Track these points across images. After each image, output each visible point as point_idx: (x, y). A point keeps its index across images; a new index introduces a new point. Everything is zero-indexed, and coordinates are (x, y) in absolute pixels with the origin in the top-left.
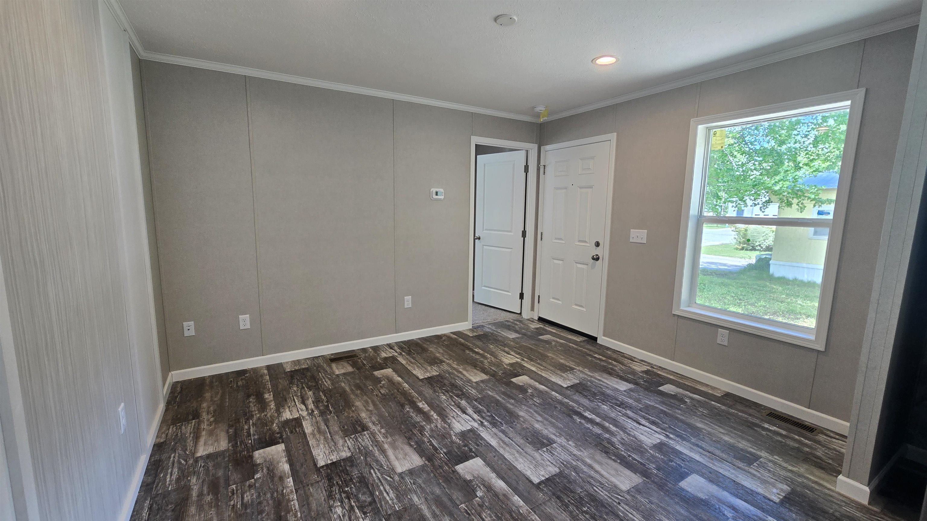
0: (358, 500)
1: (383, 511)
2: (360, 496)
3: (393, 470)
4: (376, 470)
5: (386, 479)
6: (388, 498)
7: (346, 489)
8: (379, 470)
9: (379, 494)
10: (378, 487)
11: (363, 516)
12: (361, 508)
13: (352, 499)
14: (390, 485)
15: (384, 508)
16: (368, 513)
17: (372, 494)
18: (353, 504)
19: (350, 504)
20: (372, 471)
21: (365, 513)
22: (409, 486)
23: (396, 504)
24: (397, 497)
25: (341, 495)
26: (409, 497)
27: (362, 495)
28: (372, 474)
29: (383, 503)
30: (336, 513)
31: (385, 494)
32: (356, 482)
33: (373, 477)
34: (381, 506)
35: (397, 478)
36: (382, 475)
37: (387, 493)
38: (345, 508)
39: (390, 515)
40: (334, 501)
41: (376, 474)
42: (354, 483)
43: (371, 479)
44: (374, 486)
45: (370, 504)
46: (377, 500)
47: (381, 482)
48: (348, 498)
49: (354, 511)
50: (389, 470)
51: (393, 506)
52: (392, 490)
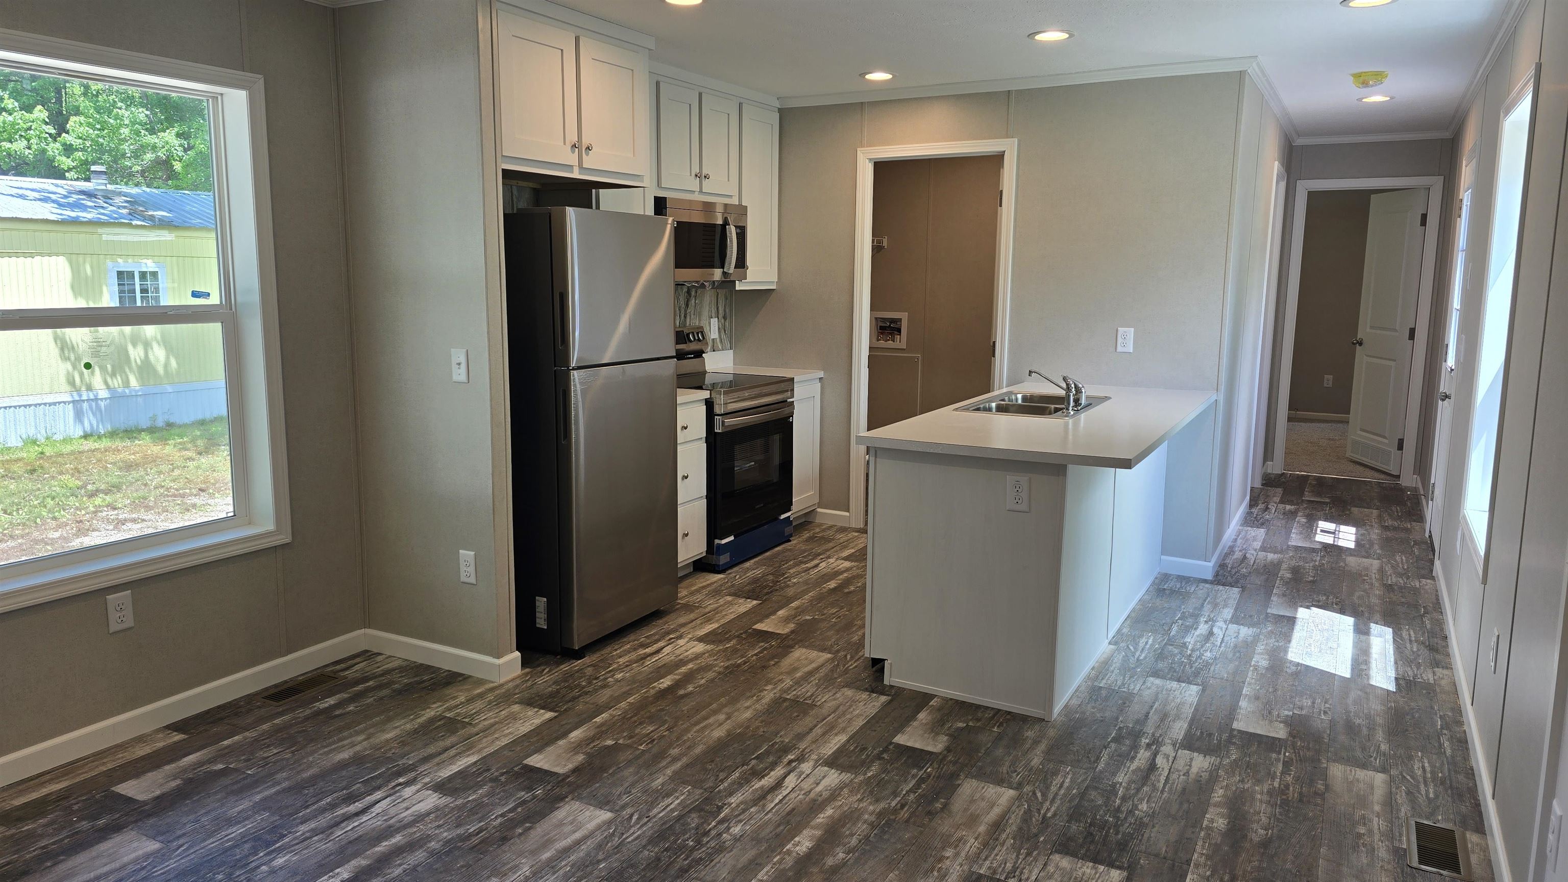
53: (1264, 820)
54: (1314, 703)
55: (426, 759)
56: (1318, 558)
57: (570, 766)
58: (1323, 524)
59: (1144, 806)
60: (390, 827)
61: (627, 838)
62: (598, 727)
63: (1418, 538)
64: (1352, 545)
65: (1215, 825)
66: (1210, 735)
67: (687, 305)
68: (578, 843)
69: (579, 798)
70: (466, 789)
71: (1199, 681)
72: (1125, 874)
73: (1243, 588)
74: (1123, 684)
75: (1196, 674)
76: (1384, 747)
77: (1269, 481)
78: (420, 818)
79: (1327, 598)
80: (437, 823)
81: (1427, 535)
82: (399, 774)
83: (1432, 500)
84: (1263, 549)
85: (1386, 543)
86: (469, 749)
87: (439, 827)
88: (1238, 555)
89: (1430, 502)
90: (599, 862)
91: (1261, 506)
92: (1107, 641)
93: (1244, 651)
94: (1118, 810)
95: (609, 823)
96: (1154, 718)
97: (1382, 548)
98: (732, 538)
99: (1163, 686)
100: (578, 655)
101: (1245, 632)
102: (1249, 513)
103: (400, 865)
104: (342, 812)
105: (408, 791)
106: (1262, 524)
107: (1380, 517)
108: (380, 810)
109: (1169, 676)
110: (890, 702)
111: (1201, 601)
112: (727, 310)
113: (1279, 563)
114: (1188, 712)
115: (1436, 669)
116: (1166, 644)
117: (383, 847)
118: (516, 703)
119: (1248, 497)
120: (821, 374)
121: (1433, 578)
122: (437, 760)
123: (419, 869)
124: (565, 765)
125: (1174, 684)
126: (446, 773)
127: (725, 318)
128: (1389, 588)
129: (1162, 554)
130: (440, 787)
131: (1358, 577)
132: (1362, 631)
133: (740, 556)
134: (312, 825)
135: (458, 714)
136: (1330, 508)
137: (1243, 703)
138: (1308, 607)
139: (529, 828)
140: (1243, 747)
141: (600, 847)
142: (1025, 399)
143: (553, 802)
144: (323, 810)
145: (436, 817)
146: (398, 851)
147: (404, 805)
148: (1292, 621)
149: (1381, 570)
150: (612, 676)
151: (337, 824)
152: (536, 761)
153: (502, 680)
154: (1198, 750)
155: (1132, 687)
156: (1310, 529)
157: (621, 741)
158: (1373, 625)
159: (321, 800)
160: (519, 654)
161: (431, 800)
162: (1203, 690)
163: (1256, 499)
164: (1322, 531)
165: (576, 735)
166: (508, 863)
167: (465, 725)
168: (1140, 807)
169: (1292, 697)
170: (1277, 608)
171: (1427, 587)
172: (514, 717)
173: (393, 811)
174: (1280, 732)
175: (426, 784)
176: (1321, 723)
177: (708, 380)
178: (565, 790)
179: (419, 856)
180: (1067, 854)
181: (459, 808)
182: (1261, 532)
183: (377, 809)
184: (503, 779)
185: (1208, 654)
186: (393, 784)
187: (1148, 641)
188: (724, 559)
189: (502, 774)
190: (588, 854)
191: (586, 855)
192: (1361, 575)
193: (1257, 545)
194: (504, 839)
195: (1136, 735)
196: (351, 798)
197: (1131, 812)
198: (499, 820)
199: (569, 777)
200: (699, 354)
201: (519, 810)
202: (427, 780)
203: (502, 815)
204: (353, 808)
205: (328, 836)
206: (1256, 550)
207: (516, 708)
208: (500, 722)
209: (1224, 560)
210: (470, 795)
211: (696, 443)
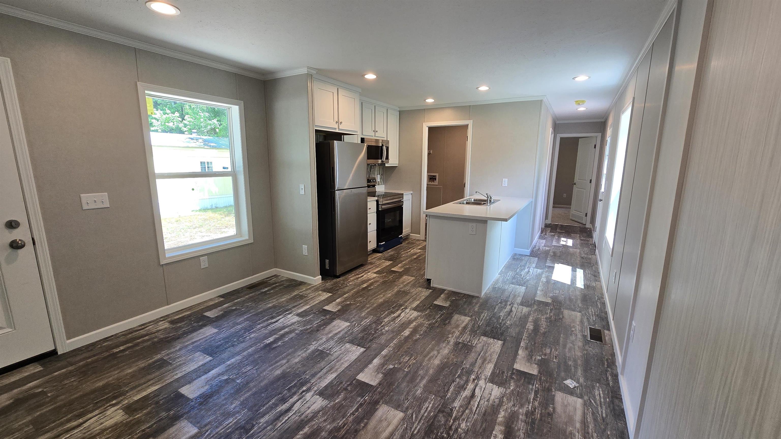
0: (447, 420)
1: (441, 402)
2: (443, 422)
3: (403, 419)
4: (412, 430)
5: (416, 417)
6: (431, 405)
7: (445, 435)
8: (411, 428)
9: (432, 412)
10: (426, 417)
11: (454, 409)
12: (450, 415)
13: (449, 425)
14: (420, 411)
15: (439, 403)
16: (450, 408)
17: (435, 416)
18: (452, 421)
19: (453, 423)
20: (415, 432)
21: (451, 410)
22: (412, 400)
23: (431, 398)
24: (425, 401)
25: (453, 434)
26: (420, 395)
27: (441, 422)
28: (419, 429)
29: (436, 406)
30: (466, 426)
31: (429, 409)
32: (434, 434)
33: (421, 427)
34: (439, 405)
35: (410, 411)
36: (414, 423)
37: (427, 408)
38: (459, 423)
39: (441, 397)
40: (461, 435)
41: (416, 428)
42: (437, 435)
43: (424, 426)
44: (428, 420)
45: (443, 412)
46: (437, 411)
47: (421, 419)
48: (450, 428)
49: (456, 416)
50: (406, 421)
51: (433, 399)
52: (422, 407)
53: (544, 326)
54: (559, 292)
55: (294, 307)
56: (561, 249)
57: (337, 309)
58: (563, 239)
59: (508, 322)
60: (284, 326)
61: (354, 331)
62: (345, 298)
63: (591, 243)
64: (571, 245)
65: (530, 328)
66: (528, 301)
67: (370, 171)
68: (340, 332)
69: (340, 319)
70: (306, 316)
71: (525, 286)
72: (503, 342)
73: (539, 258)
74: (503, 286)
75: (525, 283)
76: (580, 305)
77: (547, 226)
78: (293, 324)
79: (564, 261)
80: (298, 325)
81: (594, 242)
82: (287, 311)
83: (596, 231)
84: (545, 246)
85: (582, 245)
86: (306, 304)
87: (298, 326)
88: (537, 248)
89: (595, 232)
90: (346, 337)
91: (544, 233)
92: (498, 274)
93: (538, 277)
94: (501, 323)
95: (349, 326)
96: (512, 296)
97: (580, 246)
98: (384, 243)
99: (514, 287)
100: (338, 277)
101: (539, 271)
102: (540, 236)
103: (287, 337)
104: (270, 321)
105: (289, 316)
106: (545, 239)
107: (580, 237)
108: (281, 321)
109: (516, 284)
110: (433, 291)
111: (526, 262)
112: (383, 173)
113: (550, 250)
114: (522, 294)
115: (596, 282)
116: (515, 275)
117: (282, 332)
118: (320, 291)
119: (540, 230)
120: (412, 192)
121: (595, 255)
122: (297, 307)
123: (293, 338)
124: (335, 309)
125: (518, 286)
126: (300, 311)
127: (382, 175)
128: (582, 258)
129: (515, 248)
130: (298, 315)
131: (573, 254)
132: (574, 271)
133: (386, 248)
134: (262, 325)
135: (303, 294)
136: (565, 234)
137: (538, 292)
138: (558, 264)
139: (325, 327)
140: (538, 305)
141: (346, 333)
142: (474, 200)
143: (332, 320)
144: (265, 321)
145: (298, 324)
146: (287, 333)
147: (288, 320)
148: (553, 268)
149: (580, 253)
150: (348, 284)
151: (269, 325)
152: (326, 308)
153: (316, 284)
154: (525, 306)
155: (505, 287)
156: (559, 240)
157: (352, 302)
158: (577, 269)
159: (264, 318)
160: (321, 276)
161: (296, 319)
162: (527, 288)
163: (543, 231)
164: (562, 241)
165: (338, 300)
166: (319, 337)
167: (305, 297)
168: (507, 322)
169: (553, 290)
170: (549, 264)
171: (594, 258)
172: (320, 295)
173: (285, 322)
174: (550, 301)
175: (294, 314)
176: (562, 298)
177: (377, 194)
178: (335, 316)
179: (293, 335)
180: (485, 336)
181: (304, 321)
182: (544, 241)
183: (280, 321)
184: (317, 313)
185: (528, 277)
186: (285, 314)
187: (511, 273)
188: (382, 249)
189: (317, 312)
190: (343, 335)
191: (342, 335)
192: (574, 254)
193: (543, 245)
194: (318, 330)
195: (506, 302)
196: (272, 318)
197: (505, 324)
198: (316, 325)
199: (336, 313)
200: (374, 186)
201: (322, 322)
202: (295, 313)
203: (317, 323)
204: (273, 321)
205: (266, 328)
206: (542, 246)
207: (320, 292)
208: (316, 296)
209: (533, 249)
210: (307, 317)
211: (373, 213)
